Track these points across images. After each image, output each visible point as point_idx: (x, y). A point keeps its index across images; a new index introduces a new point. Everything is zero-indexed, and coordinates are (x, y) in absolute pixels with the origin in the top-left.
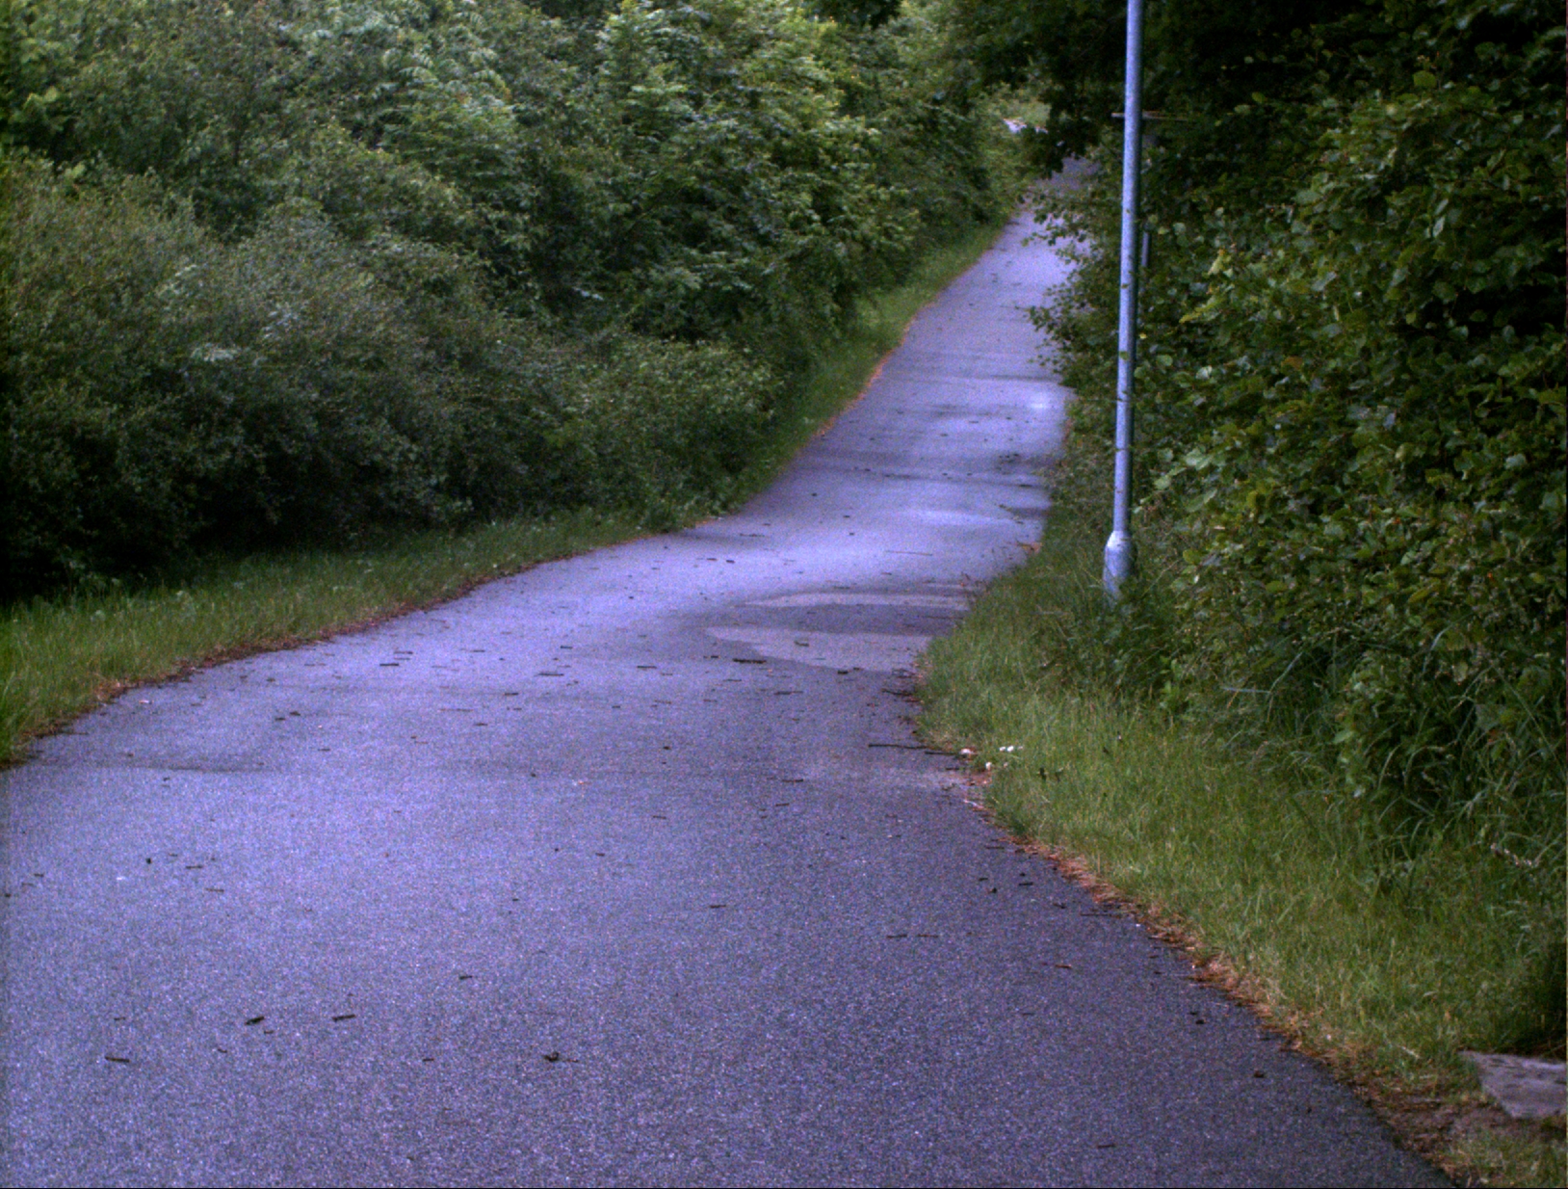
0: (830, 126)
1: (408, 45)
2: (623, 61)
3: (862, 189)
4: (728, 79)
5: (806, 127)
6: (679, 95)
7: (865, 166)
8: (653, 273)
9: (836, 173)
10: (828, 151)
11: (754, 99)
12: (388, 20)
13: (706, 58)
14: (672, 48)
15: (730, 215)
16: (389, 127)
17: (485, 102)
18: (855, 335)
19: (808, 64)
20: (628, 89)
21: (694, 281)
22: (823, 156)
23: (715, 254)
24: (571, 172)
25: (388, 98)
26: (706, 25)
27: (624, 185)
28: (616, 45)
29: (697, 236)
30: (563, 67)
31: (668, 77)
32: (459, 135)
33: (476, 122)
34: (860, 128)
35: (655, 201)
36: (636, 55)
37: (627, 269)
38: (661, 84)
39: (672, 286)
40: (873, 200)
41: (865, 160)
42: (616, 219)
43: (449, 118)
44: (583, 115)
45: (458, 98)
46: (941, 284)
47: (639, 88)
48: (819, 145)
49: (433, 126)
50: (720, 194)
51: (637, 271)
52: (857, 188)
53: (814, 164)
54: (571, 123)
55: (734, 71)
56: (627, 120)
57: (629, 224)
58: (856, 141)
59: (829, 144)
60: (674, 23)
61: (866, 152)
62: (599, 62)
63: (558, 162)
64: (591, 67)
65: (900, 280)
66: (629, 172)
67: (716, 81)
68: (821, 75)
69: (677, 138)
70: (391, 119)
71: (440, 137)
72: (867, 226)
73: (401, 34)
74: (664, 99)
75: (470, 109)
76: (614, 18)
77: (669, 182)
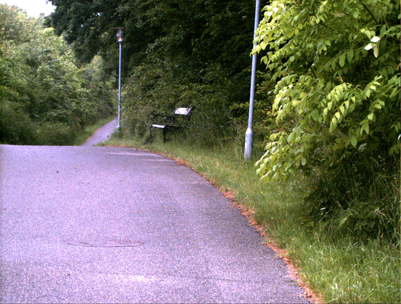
0: (79, 90)
1: (9, 70)
2: (41, 74)
3: (86, 103)
4: (60, 79)
5: (74, 90)
6: (52, 81)
7: (86, 98)
8: (48, 113)
9: (80, 100)
10: (79, 95)
11: (65, 83)
12: (6, 66)
13: (56, 75)
14: (51, 72)
15: (61, 104)
16: (6, 84)
17: (22, 80)
18: (85, 133)
19: (75, 78)
20: (42, 80)
21: (56, 115)
22: (78, 96)
23: (59, 110)
24: (34, 94)
25: (6, 79)
26: (56, 68)
27: (43, 97)
28: (40, 72)
29: (55, 107)
30: (31, 76)
31: (50, 78)
32: (18, 85)
33: (21, 83)
34: (85, 90)
35: (48, 100)
36: (44, 74)
37: (43, 112)
38: (49, 79)
39: (51, 115)
40: (88, 105)
41: (86, 97)
42: (40, 104)
43: (16, 82)
44: (35, 84)
45: (18, 79)
46: (103, 125)
47: (45, 79)
48: (77, 94)
49: (14, 84)
50: (59, 100)
51: (45, 113)
52: (85, 102)
53: (76, 98)
54: (33, 85)
55: (61, 77)
56: (42, 85)
57: (43, 105)
58: (84, 93)
59: (79, 93)
60: (51, 68)
61: (86, 95)
62: (37, 75)
63: (31, 92)
64: (36, 76)
65: (94, 124)
66: (44, 94)
67: (58, 79)
68: (77, 80)
69: (52, 89)
70: (6, 82)
71: (15, 85)
72: (87, 110)
73: (8, 68)
74: (49, 82)
75: (20, 81)
76: (40, 67)
77: (50, 97)
